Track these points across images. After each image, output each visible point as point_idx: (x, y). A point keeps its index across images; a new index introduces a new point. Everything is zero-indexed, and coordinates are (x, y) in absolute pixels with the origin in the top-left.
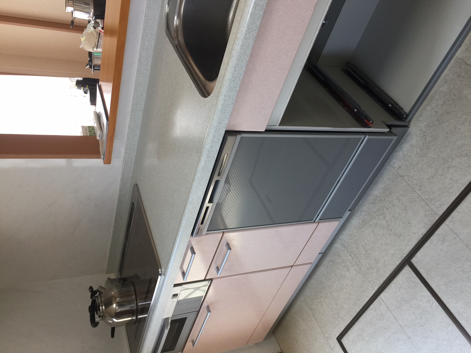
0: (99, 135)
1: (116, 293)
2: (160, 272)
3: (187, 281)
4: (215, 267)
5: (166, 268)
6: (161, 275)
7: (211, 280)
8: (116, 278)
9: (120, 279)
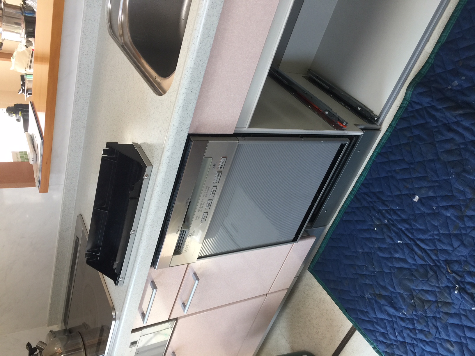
0: (33, 159)
1: (60, 348)
2: (114, 316)
3: (148, 324)
4: (181, 304)
5: (122, 310)
6: (115, 319)
7: (176, 319)
8: (60, 329)
9: (65, 330)
